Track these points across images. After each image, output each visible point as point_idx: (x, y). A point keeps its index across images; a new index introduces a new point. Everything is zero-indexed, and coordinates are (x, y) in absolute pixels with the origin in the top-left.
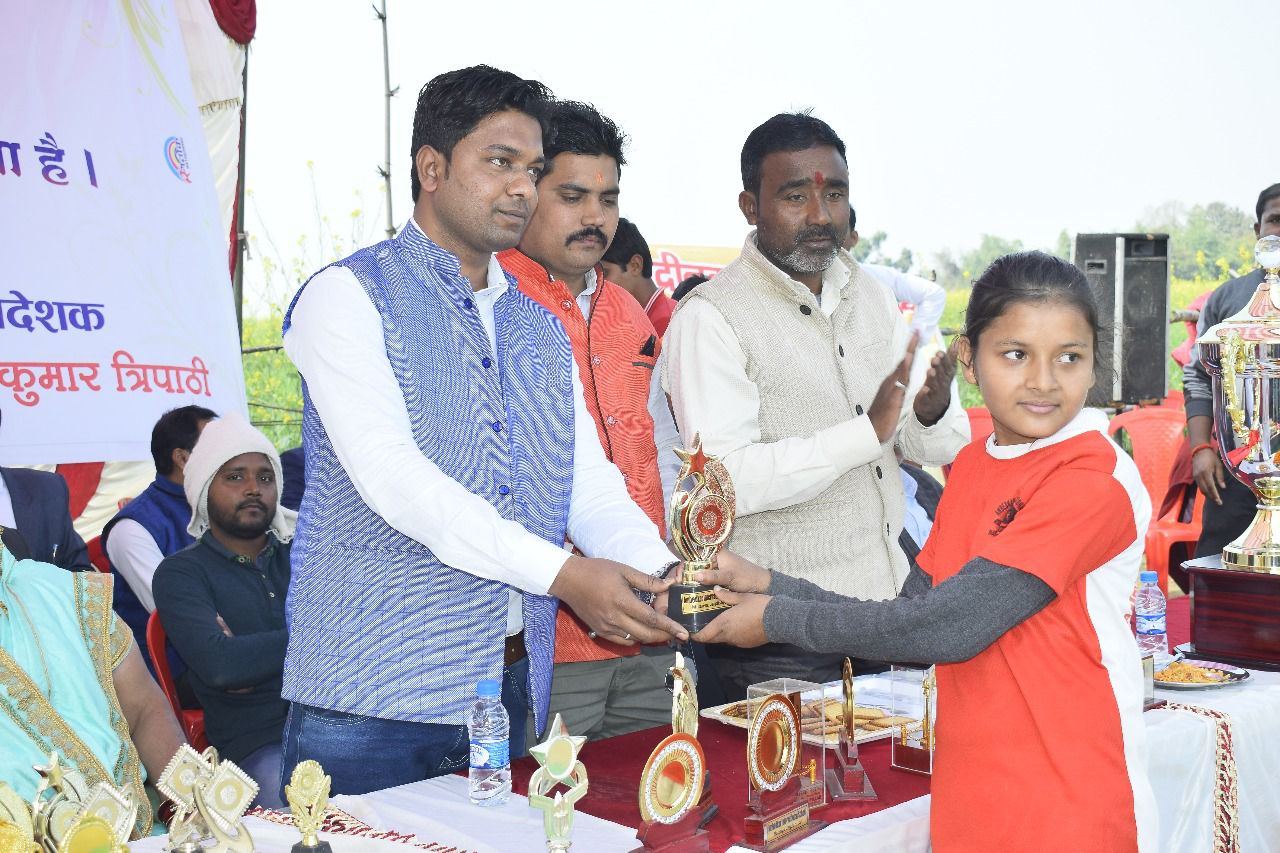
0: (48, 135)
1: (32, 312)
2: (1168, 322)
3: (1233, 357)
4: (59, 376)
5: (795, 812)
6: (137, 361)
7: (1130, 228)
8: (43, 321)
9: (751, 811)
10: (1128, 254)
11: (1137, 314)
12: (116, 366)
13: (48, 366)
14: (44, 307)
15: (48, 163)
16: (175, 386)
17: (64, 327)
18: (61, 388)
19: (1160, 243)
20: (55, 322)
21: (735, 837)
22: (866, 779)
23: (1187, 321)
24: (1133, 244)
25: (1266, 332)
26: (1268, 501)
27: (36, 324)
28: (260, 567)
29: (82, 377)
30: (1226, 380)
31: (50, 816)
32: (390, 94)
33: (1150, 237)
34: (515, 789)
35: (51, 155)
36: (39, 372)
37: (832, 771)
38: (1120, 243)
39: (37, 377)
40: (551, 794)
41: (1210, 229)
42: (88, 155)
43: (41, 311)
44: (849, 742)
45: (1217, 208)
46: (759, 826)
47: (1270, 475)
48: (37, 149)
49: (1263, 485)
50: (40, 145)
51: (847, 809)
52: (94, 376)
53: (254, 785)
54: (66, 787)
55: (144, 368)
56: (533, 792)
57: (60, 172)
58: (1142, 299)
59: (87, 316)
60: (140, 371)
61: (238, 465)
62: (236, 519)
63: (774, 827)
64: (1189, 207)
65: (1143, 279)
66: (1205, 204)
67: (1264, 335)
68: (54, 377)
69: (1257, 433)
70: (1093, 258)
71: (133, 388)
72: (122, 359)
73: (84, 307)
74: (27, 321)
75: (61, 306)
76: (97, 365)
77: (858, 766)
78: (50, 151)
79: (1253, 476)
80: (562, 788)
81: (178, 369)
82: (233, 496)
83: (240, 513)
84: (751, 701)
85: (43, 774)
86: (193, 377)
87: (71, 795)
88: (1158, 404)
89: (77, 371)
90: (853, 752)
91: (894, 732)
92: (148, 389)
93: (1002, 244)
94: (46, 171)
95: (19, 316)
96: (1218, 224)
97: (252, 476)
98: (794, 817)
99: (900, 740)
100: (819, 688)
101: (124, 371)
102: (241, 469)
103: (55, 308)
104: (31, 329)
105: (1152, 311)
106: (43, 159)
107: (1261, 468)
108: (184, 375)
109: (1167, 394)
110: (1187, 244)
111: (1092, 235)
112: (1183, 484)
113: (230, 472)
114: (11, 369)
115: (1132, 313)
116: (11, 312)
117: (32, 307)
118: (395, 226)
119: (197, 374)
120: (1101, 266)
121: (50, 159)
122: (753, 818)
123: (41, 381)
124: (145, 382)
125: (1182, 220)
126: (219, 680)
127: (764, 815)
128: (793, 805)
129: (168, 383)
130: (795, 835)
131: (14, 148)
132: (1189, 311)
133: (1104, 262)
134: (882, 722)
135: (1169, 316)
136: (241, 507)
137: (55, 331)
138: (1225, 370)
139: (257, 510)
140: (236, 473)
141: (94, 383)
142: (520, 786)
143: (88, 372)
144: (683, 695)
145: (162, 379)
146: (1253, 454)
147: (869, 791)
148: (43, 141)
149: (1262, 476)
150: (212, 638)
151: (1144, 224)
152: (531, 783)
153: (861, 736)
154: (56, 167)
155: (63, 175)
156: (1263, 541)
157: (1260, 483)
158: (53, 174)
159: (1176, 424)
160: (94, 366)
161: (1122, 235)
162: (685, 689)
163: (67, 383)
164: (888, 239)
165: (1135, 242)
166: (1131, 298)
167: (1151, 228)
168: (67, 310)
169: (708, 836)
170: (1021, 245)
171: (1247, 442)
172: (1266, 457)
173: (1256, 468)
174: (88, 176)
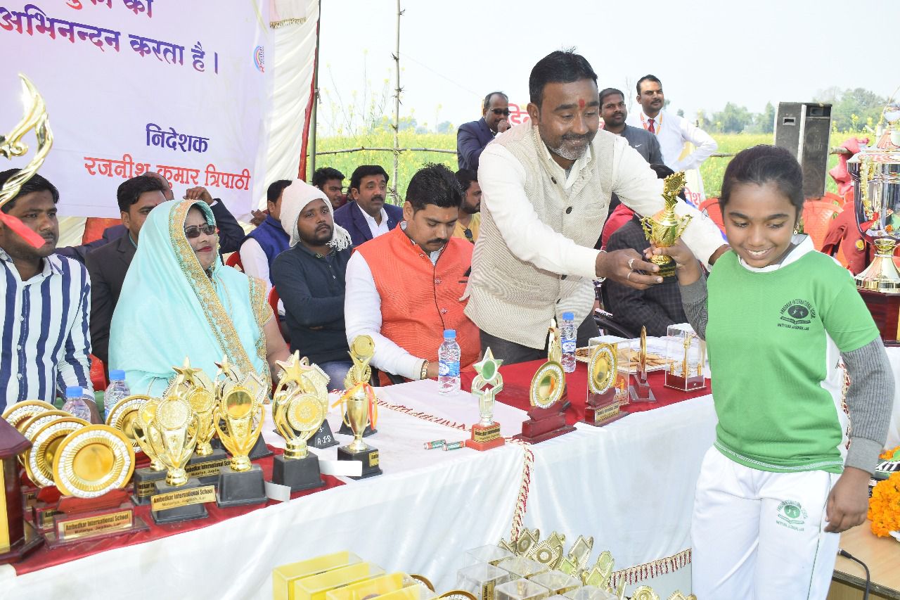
0: (199, 43)
1: (177, 140)
2: (828, 154)
3: (867, 171)
4: (182, 175)
5: (612, 406)
6: (217, 171)
7: (810, 101)
8: (181, 145)
9: (588, 404)
10: (808, 114)
11: (810, 149)
12: (207, 172)
13: (178, 169)
14: (183, 138)
15: (196, 59)
16: (230, 184)
17: (189, 150)
18: (182, 182)
19: (827, 109)
20: (186, 146)
21: (578, 418)
22: (650, 392)
23: (839, 154)
24: (811, 109)
25: (886, 157)
26: (881, 252)
27: (178, 147)
28: (328, 261)
29: (192, 177)
30: (862, 183)
31: (223, 389)
32: (400, 14)
33: (821, 105)
34: (463, 388)
35: (199, 54)
36: (175, 172)
37: (632, 387)
38: (804, 108)
39: (173, 175)
40: (483, 389)
41: (855, 103)
42: (216, 55)
43: (181, 140)
44: (642, 371)
45: (860, 92)
46: (592, 412)
47: (882, 237)
48: (193, 50)
49: (879, 243)
50: (194, 48)
51: (641, 407)
52: (196, 177)
53: (328, 377)
54: (231, 373)
55: (219, 174)
56: (474, 388)
57: (201, 64)
58: (815, 141)
59: (200, 144)
60: (217, 175)
61: (309, 209)
62: (316, 236)
63: (601, 413)
64: (844, 90)
65: (816, 129)
66: (853, 89)
67: (885, 159)
68: (180, 176)
69: (878, 214)
70: (788, 116)
71: (212, 184)
72: (211, 169)
73: (200, 139)
74: (174, 143)
75: (191, 137)
76: (199, 171)
77: (647, 384)
78: (198, 52)
79: (874, 238)
80: (489, 386)
81: (234, 176)
82: (311, 225)
83: (317, 233)
84: (591, 347)
85: (219, 366)
86: (241, 180)
87: (234, 378)
88: (819, 200)
89: (190, 173)
90: (644, 376)
91: (666, 367)
92: (218, 186)
93: (735, 109)
94: (195, 62)
95: (171, 142)
96: (859, 100)
97: (318, 212)
98: (611, 409)
99: (670, 372)
100: (628, 341)
101: (210, 175)
102: (311, 210)
103: (188, 138)
104: (175, 149)
105: (820, 147)
106: (194, 56)
107: (879, 233)
108: (236, 178)
109: (825, 195)
110: (841, 112)
111: (788, 103)
112: (831, 245)
113: (306, 213)
114: (163, 169)
115: (808, 147)
116: (169, 138)
117: (178, 137)
118: (401, 87)
119: (243, 178)
120: (792, 121)
121: (198, 56)
122: (589, 408)
123: (174, 178)
124: (217, 182)
125: (839, 98)
126: (307, 322)
127: (595, 406)
128: (611, 402)
129: (227, 183)
130: (611, 418)
131: (182, 49)
132: (841, 148)
133: (794, 118)
134: (658, 361)
135: (830, 151)
136: (317, 230)
137: (185, 151)
138: (862, 178)
139: (325, 229)
140: (310, 213)
141: (196, 180)
142: (466, 386)
143: (194, 174)
144: (554, 341)
145: (225, 181)
146: (875, 225)
147: (652, 397)
148: (196, 46)
149: (879, 238)
150: (304, 299)
151: (817, 99)
152: (473, 383)
153: (648, 368)
154: (201, 62)
155: (202, 66)
156: (877, 273)
157: (877, 242)
158: (198, 65)
159: (829, 211)
160: (197, 171)
161: (805, 104)
162: (556, 339)
163: (185, 180)
164: (670, 104)
165: (812, 108)
166: (809, 139)
167: (822, 101)
168: (193, 140)
169: (564, 416)
170: (746, 110)
171: (872, 219)
172: (881, 227)
173: (876, 234)
174: (214, 67)
